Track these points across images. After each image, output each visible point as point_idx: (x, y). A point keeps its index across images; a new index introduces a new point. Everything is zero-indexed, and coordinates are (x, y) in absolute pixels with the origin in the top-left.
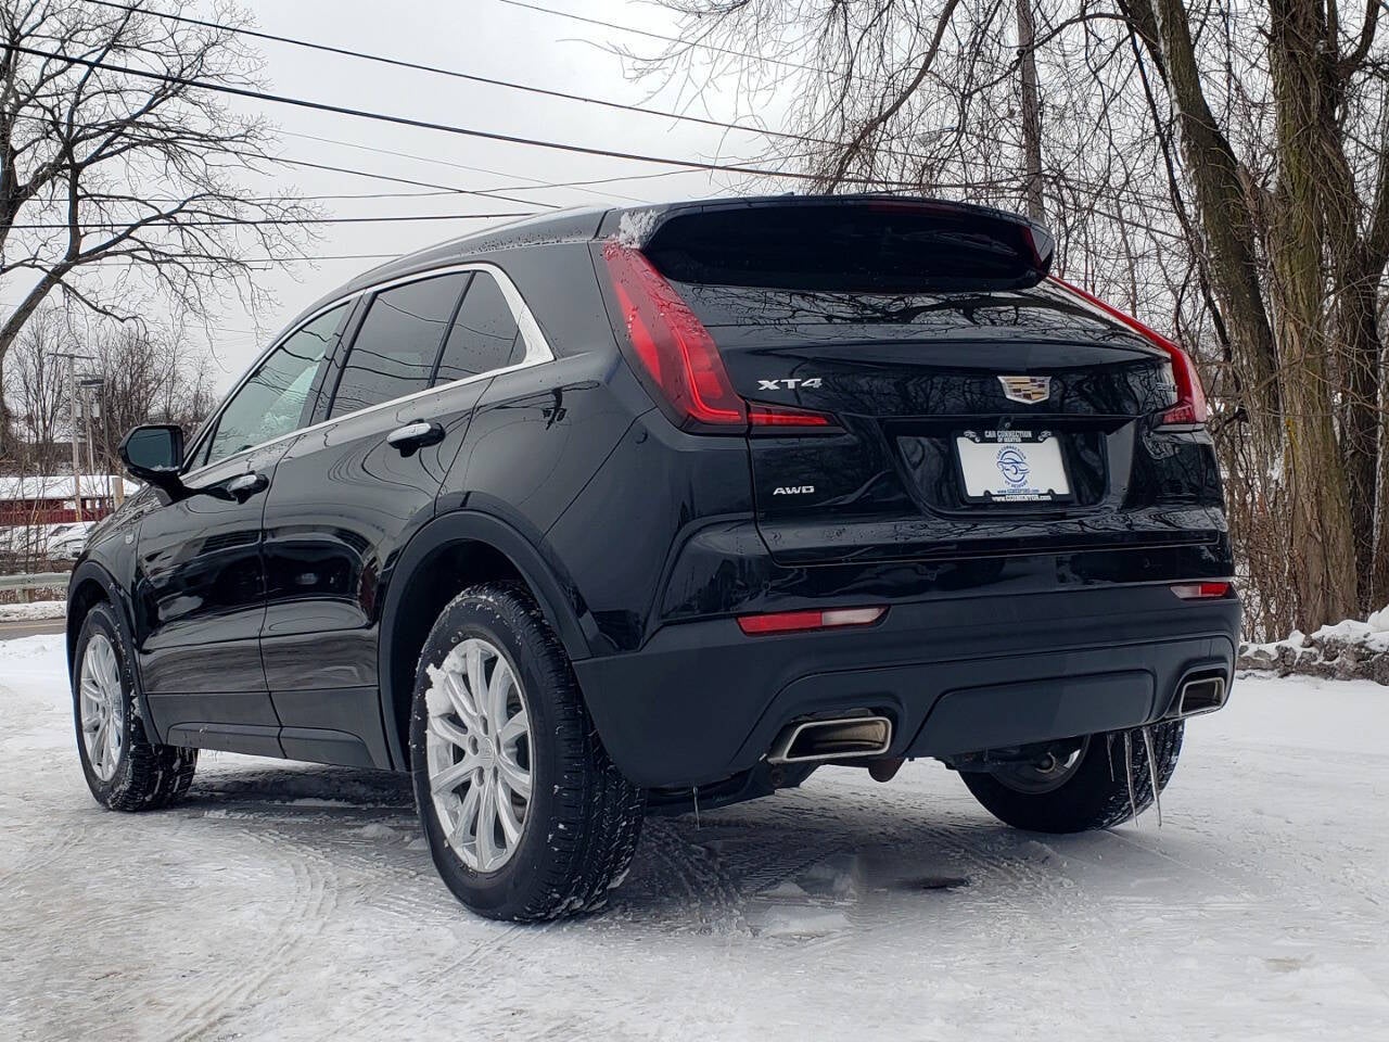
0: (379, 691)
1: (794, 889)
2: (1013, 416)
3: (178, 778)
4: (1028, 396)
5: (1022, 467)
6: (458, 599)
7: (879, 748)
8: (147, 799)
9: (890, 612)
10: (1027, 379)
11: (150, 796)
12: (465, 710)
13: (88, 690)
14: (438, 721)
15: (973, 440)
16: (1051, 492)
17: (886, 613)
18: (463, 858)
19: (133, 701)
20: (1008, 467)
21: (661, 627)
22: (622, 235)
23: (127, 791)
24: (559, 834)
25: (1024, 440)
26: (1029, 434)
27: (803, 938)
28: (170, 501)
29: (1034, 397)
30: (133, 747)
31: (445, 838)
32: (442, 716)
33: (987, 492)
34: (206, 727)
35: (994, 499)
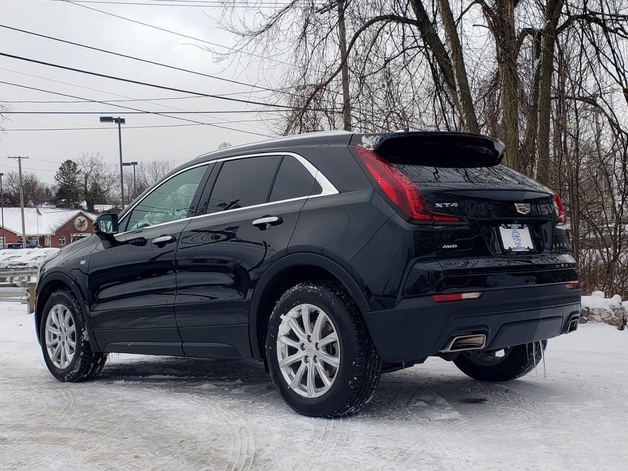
0: (249, 326)
1: (423, 404)
2: (518, 219)
3: (99, 367)
4: (524, 211)
5: (519, 238)
6: (296, 288)
7: (480, 347)
8: (85, 376)
9: (485, 294)
10: (523, 204)
11: (86, 375)
12: (299, 333)
13: (49, 328)
14: (283, 337)
15: (504, 227)
16: (528, 248)
17: (483, 294)
18: (299, 393)
19: (83, 333)
20: (515, 238)
21: (402, 299)
22: (364, 145)
23: (77, 373)
24: (354, 382)
25: (519, 228)
26: (520, 226)
27: (451, 420)
28: (111, 246)
29: (526, 211)
30: (82, 353)
31: (288, 385)
32: (284, 335)
33: (510, 248)
34: (132, 343)
35: (513, 250)
